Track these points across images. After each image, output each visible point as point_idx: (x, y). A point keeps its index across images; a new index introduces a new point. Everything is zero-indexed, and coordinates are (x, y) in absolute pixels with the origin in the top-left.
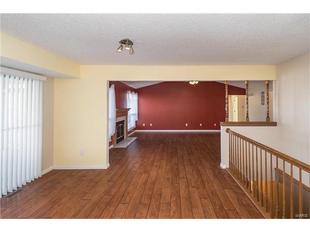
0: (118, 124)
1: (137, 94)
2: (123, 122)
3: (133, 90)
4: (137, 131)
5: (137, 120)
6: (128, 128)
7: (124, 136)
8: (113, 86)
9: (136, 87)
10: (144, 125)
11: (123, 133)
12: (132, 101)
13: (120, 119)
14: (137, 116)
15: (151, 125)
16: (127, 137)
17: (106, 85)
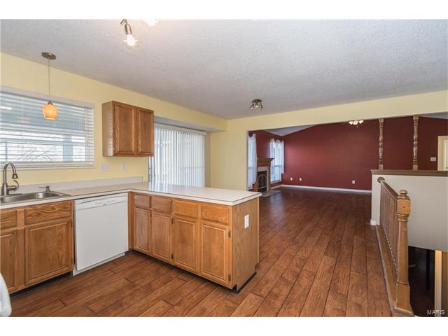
0: (259, 173)
1: (283, 142)
2: (265, 173)
3: (277, 138)
4: (283, 185)
5: (283, 172)
6: (271, 180)
7: (266, 188)
8: (254, 135)
9: (281, 134)
10: (291, 179)
11: (265, 184)
12: (277, 151)
13: (262, 169)
14: (283, 168)
15: (300, 179)
16: (270, 189)
17: (245, 134)
